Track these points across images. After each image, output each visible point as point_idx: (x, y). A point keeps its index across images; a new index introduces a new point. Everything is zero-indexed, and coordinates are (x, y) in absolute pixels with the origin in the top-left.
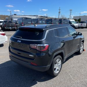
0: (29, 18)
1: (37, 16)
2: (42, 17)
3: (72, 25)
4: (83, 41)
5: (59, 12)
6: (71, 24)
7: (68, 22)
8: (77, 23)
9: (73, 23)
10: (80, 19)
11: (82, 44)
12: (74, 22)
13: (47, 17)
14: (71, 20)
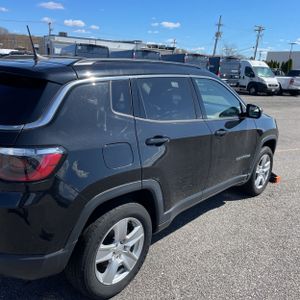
0: (100, 47)
1: (138, 42)
2: (156, 46)
3: (254, 80)
4: (272, 144)
5: (218, 34)
6: (253, 76)
7: (243, 70)
8: (276, 74)
9: (260, 75)
10: (291, 61)
11: (265, 156)
12: (266, 70)
13: (173, 49)
14: (254, 64)
